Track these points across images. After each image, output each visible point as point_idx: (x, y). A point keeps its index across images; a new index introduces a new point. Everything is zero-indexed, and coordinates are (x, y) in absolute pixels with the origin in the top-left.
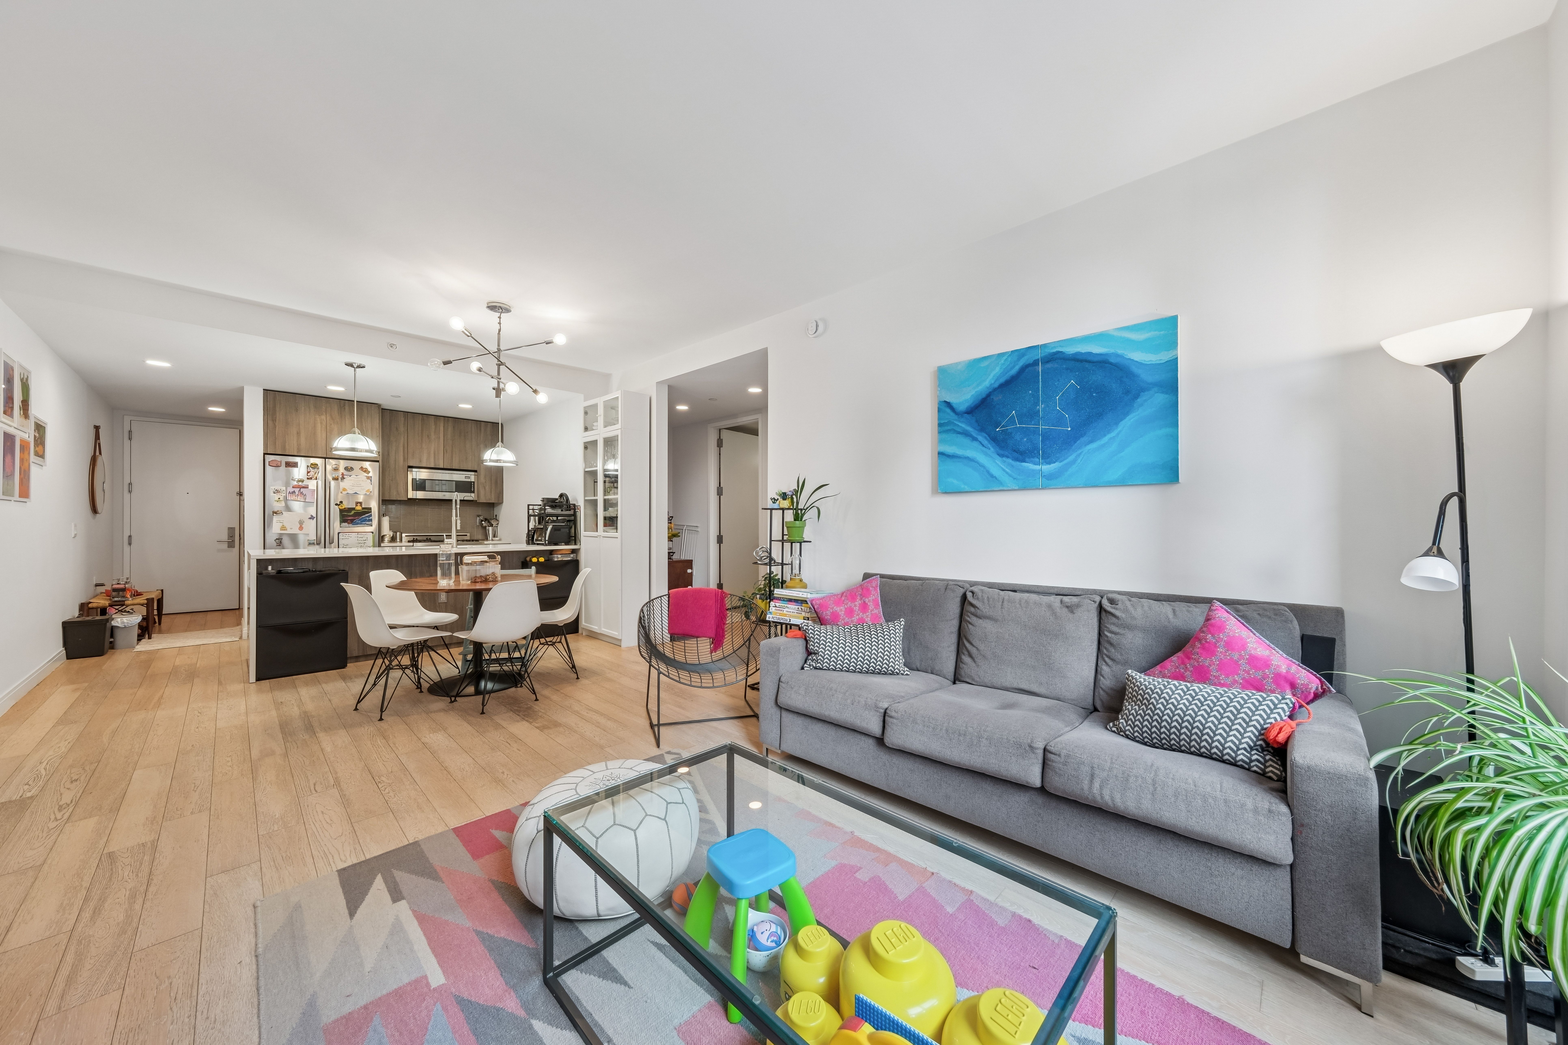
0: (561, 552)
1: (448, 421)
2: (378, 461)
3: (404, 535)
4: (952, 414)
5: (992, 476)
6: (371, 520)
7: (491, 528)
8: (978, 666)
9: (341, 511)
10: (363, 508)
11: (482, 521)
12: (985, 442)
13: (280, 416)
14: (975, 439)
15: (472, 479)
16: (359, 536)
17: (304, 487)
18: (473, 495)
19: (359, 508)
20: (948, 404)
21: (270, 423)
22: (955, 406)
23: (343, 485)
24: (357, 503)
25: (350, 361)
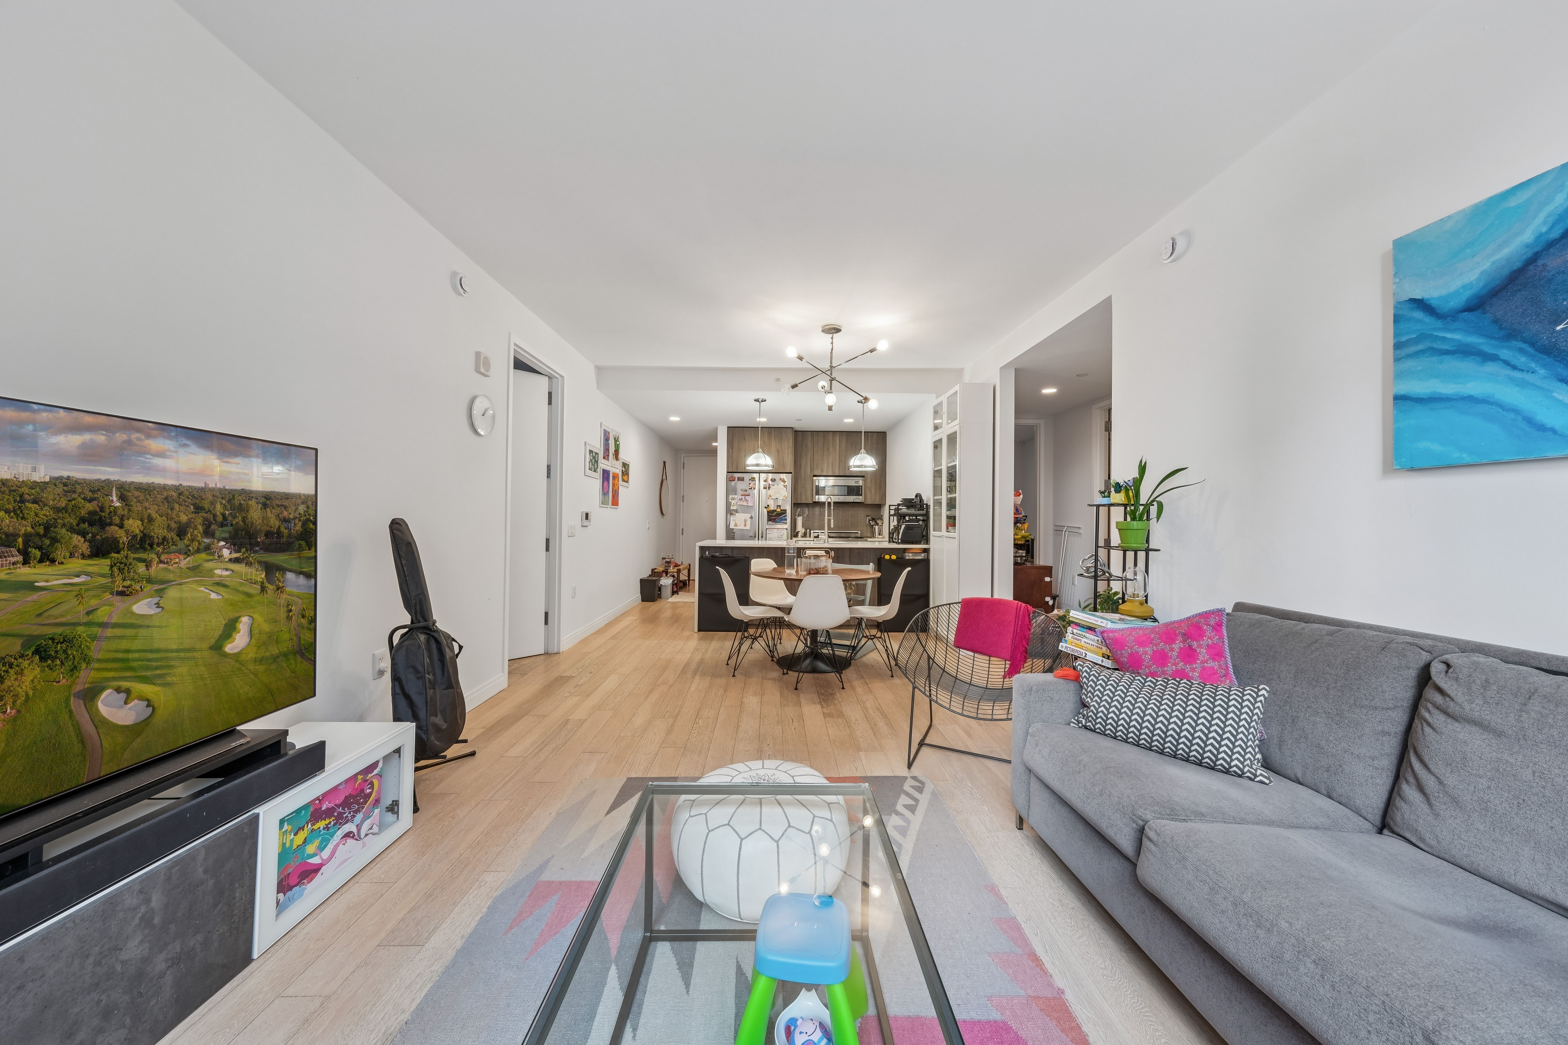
0: (912, 551)
1: (843, 435)
2: (791, 473)
3: (812, 532)
4: (1428, 319)
5: (1542, 428)
6: (786, 520)
7: (877, 527)
8: (1437, 815)
9: (768, 512)
10: (781, 510)
11: (870, 520)
12: (1521, 360)
13: (735, 445)
14: (1487, 358)
15: (861, 483)
16: (779, 532)
17: (747, 495)
18: (860, 497)
19: (779, 510)
20: (1420, 304)
21: (730, 450)
22: (1434, 303)
23: (770, 492)
24: (778, 506)
25: (756, 397)
